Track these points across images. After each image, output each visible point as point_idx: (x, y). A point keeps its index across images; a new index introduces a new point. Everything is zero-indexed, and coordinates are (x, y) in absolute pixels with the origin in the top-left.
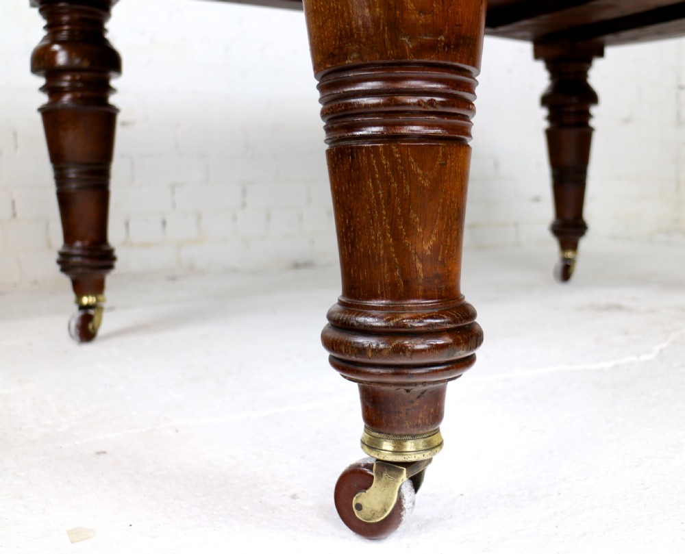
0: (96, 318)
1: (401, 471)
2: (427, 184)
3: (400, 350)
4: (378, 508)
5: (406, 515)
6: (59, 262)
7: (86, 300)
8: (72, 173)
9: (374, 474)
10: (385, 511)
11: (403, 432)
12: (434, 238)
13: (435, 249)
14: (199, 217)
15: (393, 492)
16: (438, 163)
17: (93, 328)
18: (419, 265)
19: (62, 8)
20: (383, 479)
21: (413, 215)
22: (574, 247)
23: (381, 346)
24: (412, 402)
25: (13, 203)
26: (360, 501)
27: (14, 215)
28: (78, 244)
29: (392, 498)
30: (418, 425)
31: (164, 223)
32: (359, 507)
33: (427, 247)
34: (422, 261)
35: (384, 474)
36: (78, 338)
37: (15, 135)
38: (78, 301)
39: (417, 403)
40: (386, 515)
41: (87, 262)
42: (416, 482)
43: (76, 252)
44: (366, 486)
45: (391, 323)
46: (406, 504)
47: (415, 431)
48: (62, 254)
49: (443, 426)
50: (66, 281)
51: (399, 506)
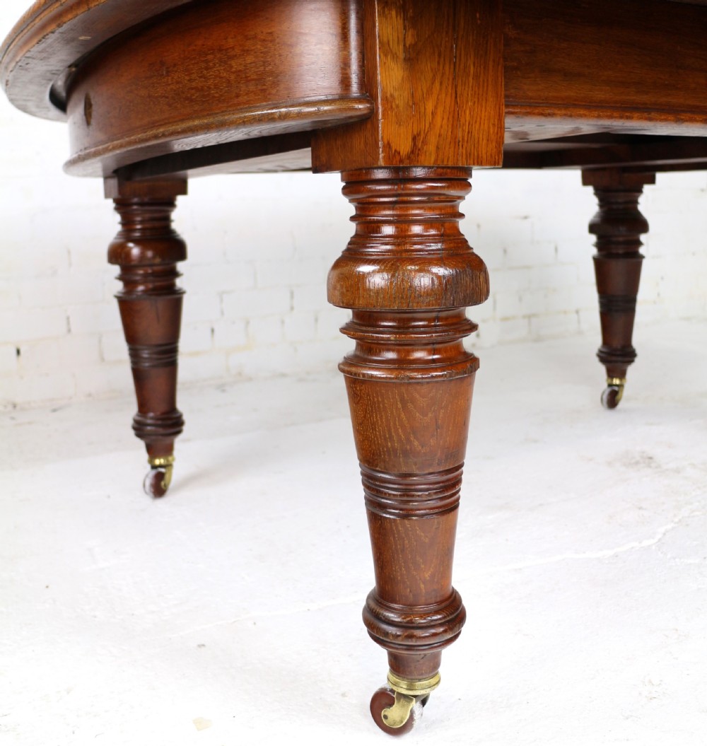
0: (167, 476)
1: (412, 700)
2: (427, 540)
3: (411, 637)
4: (398, 719)
5: (416, 723)
6: (134, 428)
7: (157, 462)
8: (145, 354)
9: (395, 696)
10: (402, 722)
11: (413, 677)
12: (432, 570)
13: (433, 576)
14: (248, 323)
15: (407, 711)
16: (434, 527)
17: (165, 485)
18: (422, 586)
19: (136, 210)
20: (401, 703)
21: (418, 558)
22: (622, 375)
23: (398, 633)
24: (418, 661)
25: (68, 318)
26: (386, 713)
27: (69, 331)
28: (151, 414)
29: (406, 715)
30: (422, 674)
31: (213, 331)
32: (386, 717)
33: (427, 575)
34: (424, 583)
35: (402, 700)
36: (152, 495)
37: (69, 252)
38: (151, 461)
39: (422, 661)
40: (402, 725)
41: (161, 430)
42: (424, 702)
43: (149, 421)
44: (391, 704)
45: (405, 620)
46: (416, 716)
47: (421, 677)
48: (136, 422)
49: (441, 670)
50: (140, 445)
51: (411, 718)
